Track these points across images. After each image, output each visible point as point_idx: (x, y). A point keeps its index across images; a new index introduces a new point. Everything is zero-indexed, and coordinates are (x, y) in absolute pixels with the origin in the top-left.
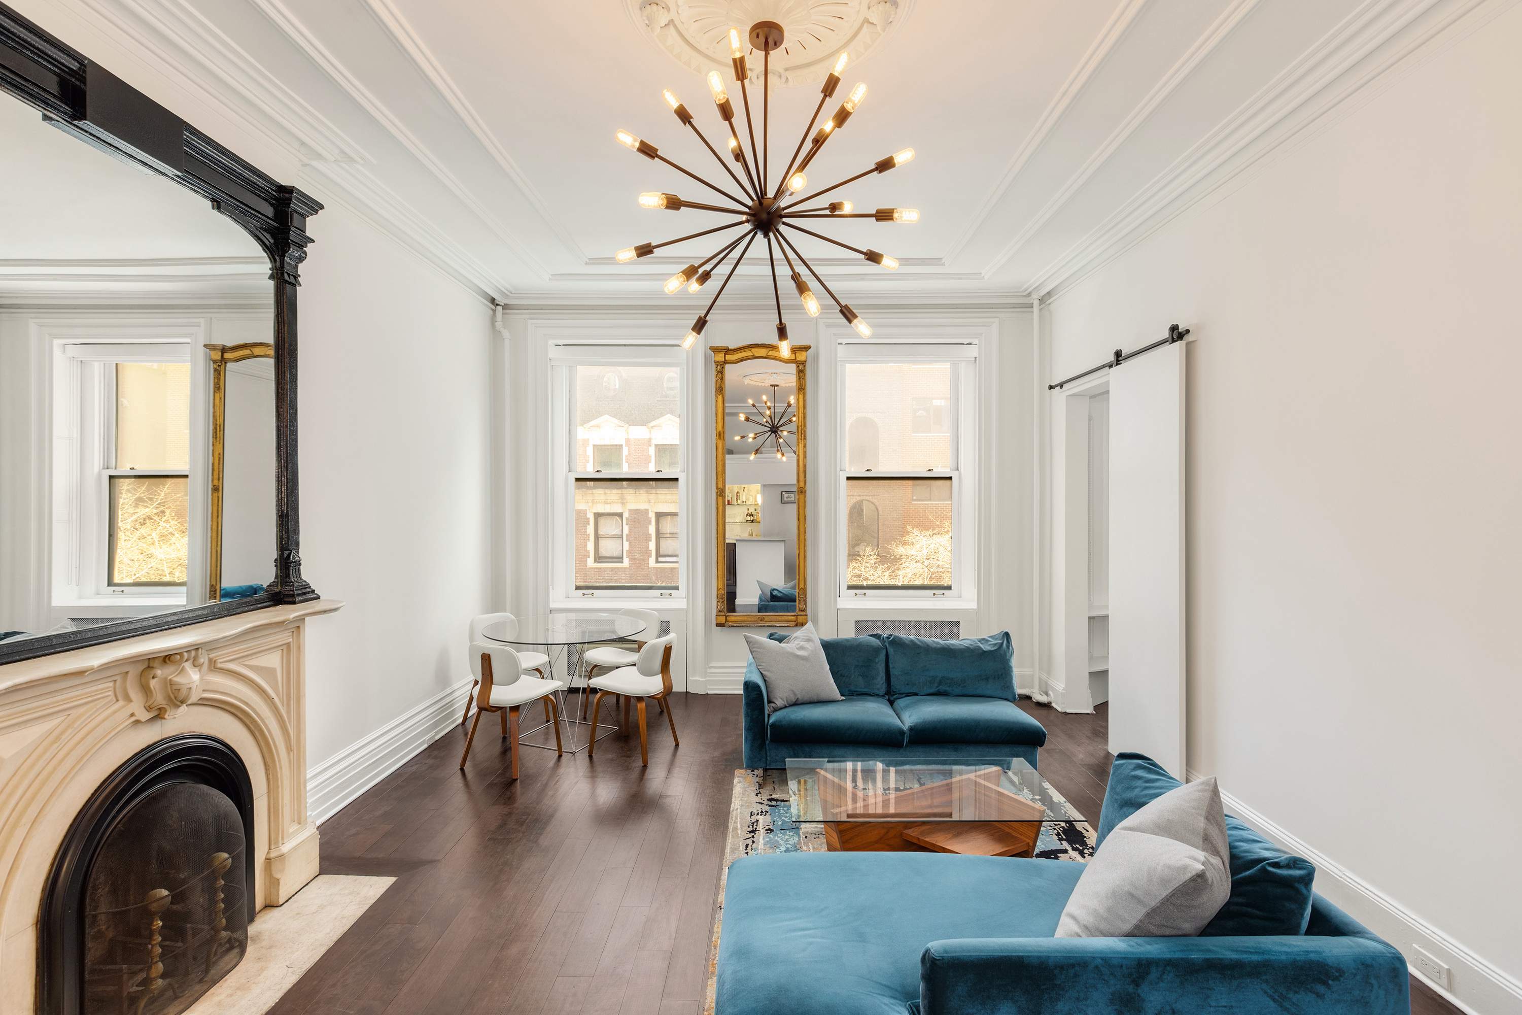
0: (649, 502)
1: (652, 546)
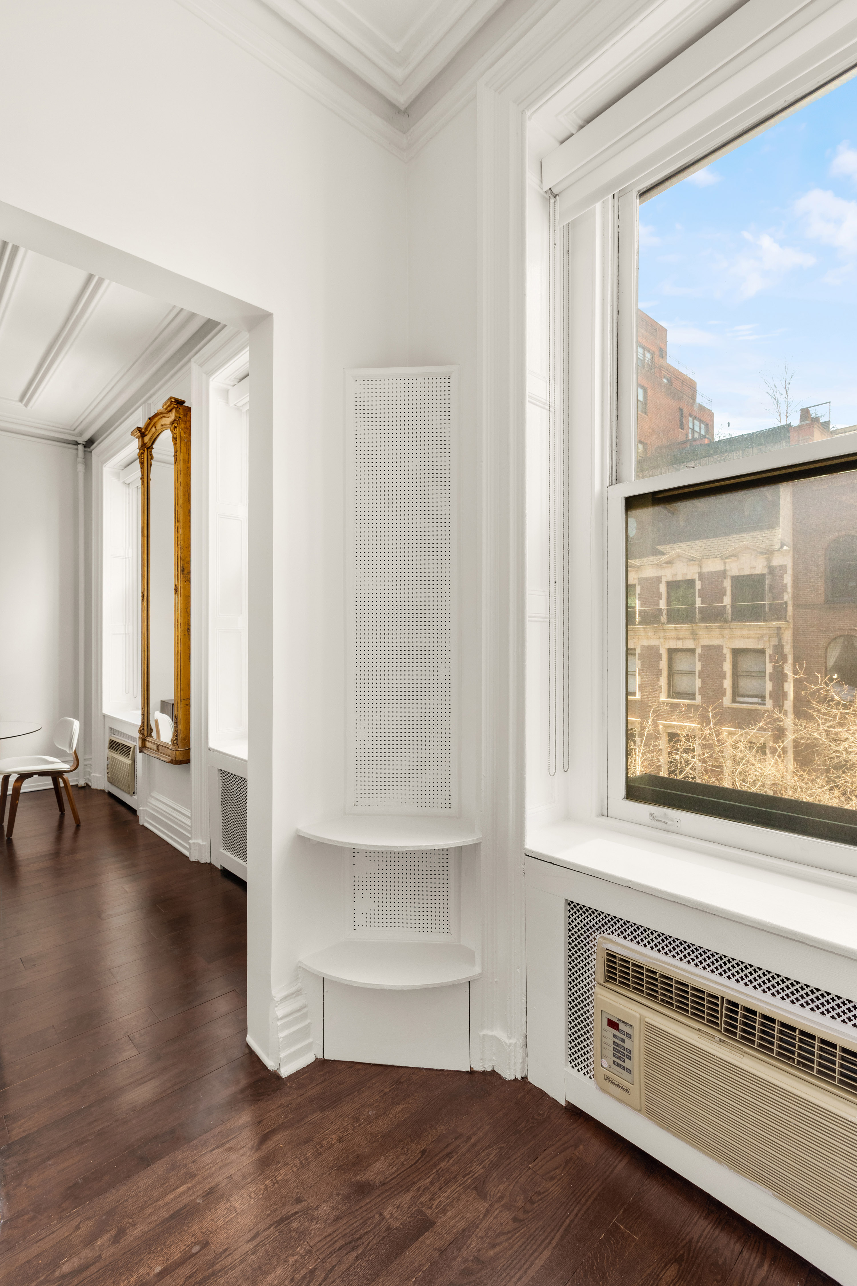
0: (723, 637)
1: (727, 684)
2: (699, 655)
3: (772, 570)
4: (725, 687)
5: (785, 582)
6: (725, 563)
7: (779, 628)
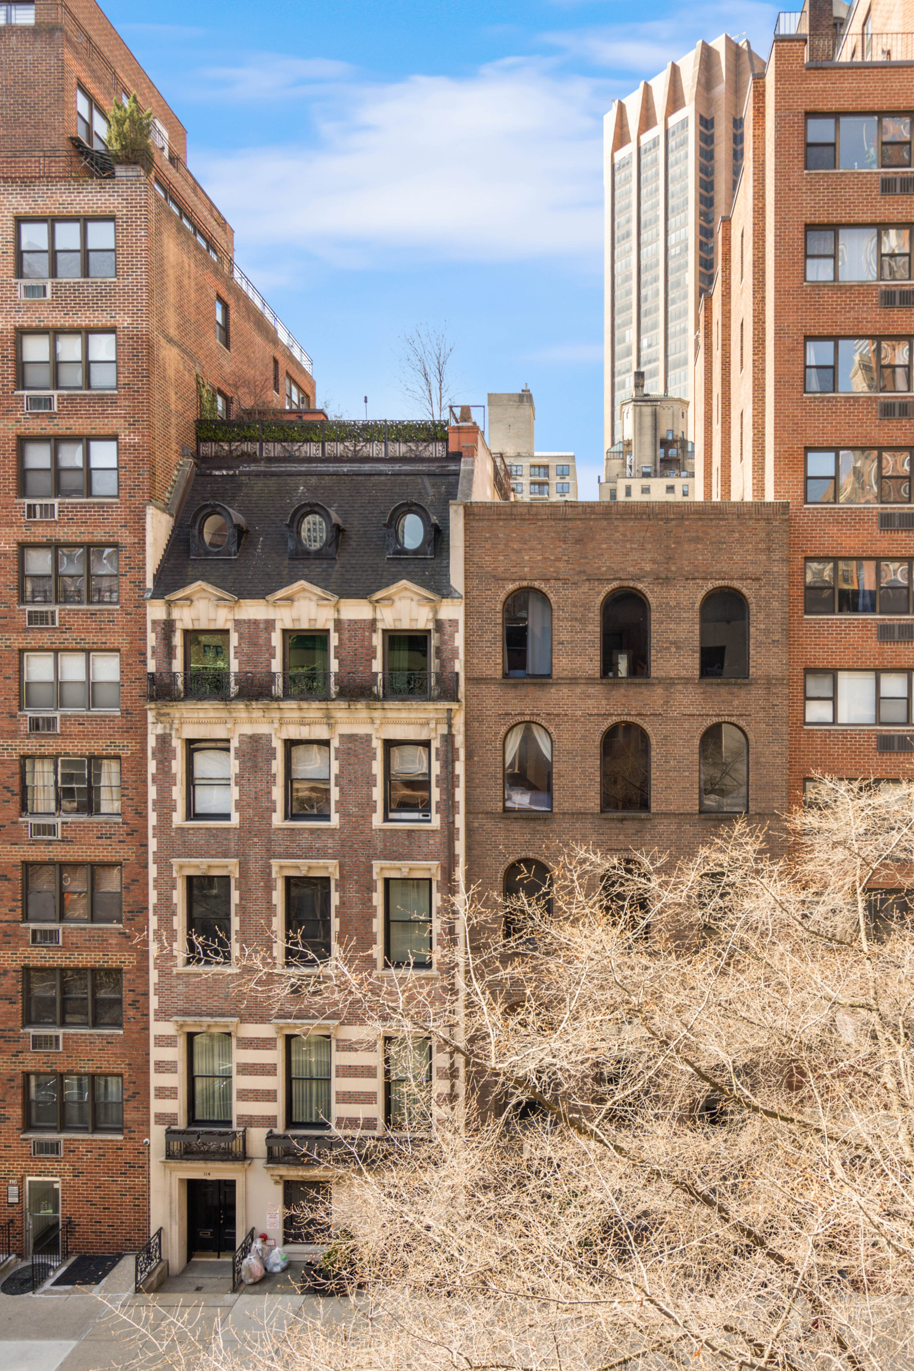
1: (377, 793)
2: (337, 750)
3: (439, 625)
4: (374, 798)
5: (456, 644)
6: (375, 610)
7: (450, 710)
